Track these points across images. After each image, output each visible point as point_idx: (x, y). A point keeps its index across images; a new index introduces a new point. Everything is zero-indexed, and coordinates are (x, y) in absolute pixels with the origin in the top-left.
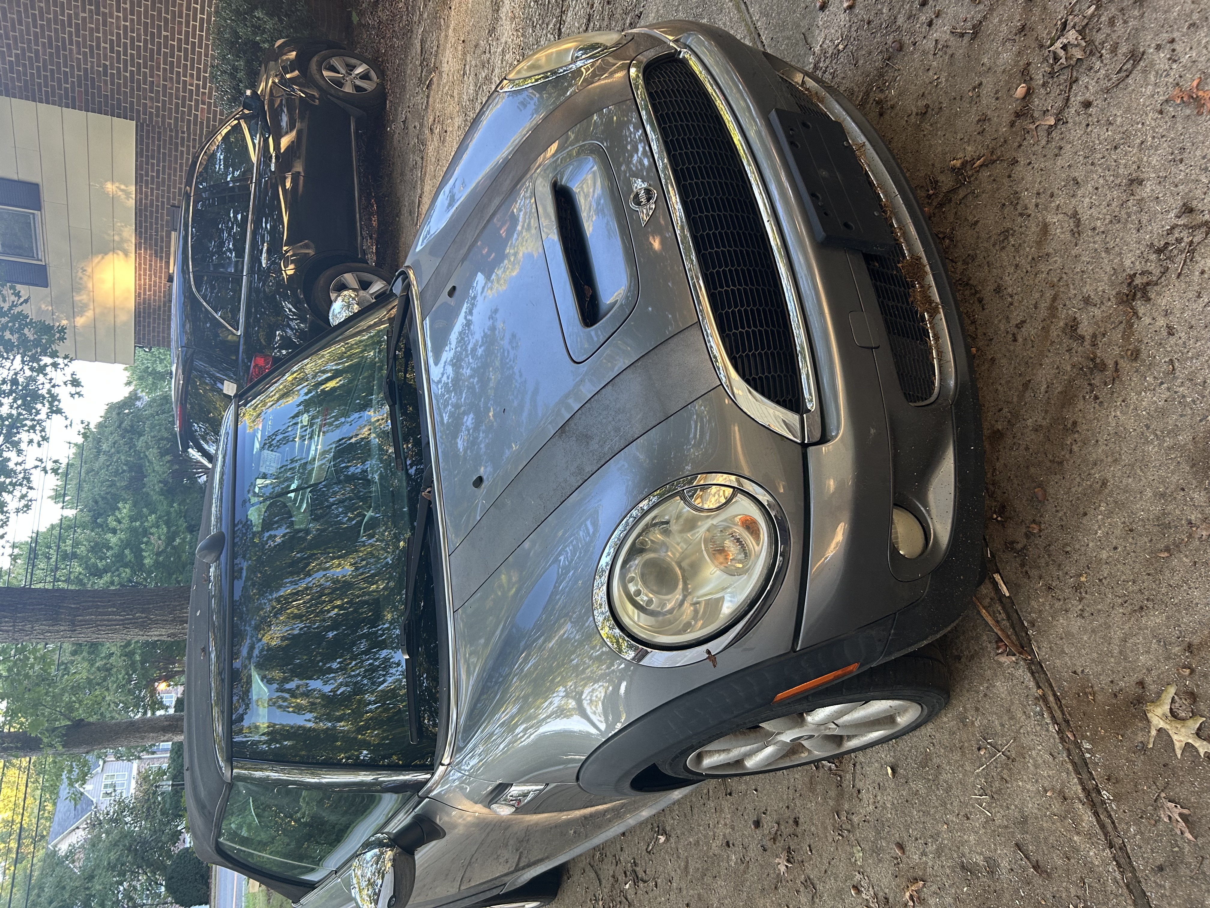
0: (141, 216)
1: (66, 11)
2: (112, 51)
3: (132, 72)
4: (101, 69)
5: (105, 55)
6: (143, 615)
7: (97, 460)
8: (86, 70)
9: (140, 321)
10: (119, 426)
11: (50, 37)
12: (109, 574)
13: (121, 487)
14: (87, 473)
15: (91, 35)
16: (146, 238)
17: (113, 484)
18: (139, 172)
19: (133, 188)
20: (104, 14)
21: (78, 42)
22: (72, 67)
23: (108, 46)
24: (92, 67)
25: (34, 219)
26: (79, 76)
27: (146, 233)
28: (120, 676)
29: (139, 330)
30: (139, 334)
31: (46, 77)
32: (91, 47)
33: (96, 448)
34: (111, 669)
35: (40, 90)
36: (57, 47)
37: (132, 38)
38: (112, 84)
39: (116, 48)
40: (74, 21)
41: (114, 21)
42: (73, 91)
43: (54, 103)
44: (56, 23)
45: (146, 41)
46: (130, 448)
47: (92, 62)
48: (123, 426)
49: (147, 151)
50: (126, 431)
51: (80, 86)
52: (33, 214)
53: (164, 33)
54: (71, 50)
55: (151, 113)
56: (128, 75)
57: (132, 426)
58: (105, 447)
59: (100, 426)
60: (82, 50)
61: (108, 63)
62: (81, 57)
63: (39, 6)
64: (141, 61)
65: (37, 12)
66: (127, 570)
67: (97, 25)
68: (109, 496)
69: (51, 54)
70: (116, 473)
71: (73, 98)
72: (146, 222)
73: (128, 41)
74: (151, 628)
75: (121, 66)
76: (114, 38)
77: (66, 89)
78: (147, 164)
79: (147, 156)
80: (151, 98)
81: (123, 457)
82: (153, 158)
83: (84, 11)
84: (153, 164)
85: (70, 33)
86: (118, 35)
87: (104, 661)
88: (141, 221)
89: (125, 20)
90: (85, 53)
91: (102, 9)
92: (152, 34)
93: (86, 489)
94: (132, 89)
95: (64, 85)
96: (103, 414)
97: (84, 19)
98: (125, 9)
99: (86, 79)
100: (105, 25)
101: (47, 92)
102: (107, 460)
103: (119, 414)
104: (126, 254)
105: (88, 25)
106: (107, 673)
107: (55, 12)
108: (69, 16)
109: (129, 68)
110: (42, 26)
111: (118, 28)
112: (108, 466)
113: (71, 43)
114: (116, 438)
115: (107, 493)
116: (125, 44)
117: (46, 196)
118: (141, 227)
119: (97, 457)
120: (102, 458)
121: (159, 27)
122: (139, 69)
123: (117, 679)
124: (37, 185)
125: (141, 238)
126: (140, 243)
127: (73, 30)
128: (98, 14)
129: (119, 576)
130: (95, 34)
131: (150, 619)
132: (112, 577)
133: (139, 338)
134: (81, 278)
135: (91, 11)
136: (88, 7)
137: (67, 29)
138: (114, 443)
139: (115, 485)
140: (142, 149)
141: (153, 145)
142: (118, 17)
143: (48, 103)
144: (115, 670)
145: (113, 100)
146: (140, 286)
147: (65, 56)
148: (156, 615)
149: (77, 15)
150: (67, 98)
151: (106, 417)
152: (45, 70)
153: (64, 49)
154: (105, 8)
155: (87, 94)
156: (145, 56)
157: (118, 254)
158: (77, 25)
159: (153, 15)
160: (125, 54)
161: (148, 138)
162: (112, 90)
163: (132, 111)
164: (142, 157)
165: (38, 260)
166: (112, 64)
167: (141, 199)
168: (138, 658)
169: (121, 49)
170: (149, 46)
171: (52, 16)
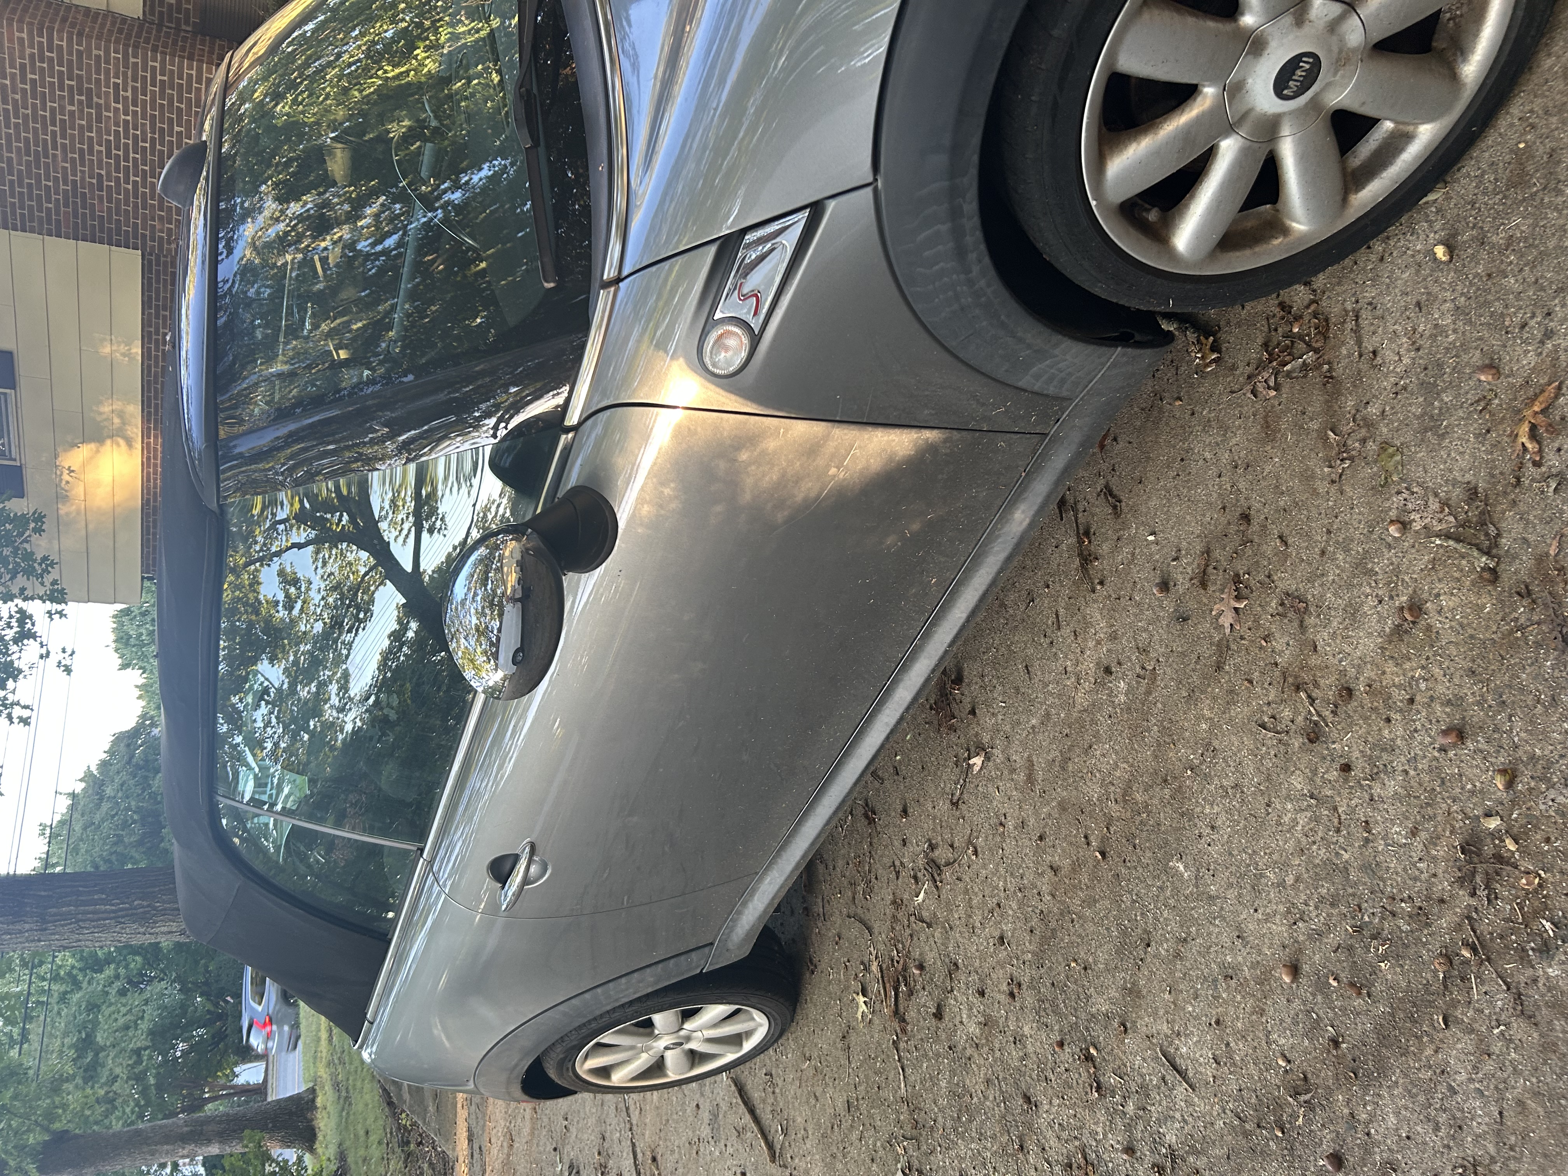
0: (149, 391)
1: (49, 104)
2: (109, 156)
3: (135, 183)
4: (94, 181)
5: (100, 161)
6: (145, 903)
7: (98, 809)
8: (74, 182)
9: (148, 540)
10: (129, 762)
11: (27, 140)
12: (112, 966)
13: (131, 843)
14: (85, 829)
15: (81, 134)
16: (156, 421)
17: (119, 840)
18: (146, 329)
19: (137, 350)
20: (99, 106)
21: (64, 146)
22: (56, 179)
23: (103, 149)
24: (83, 179)
25: (6, 401)
26: (66, 192)
27: (156, 414)
28: (128, 1110)
29: (148, 552)
30: (148, 559)
31: (21, 194)
32: (81, 151)
33: (98, 794)
34: (114, 1100)
35: (14, 213)
36: (37, 152)
37: (135, 137)
38: (110, 201)
39: (114, 152)
40: (58, 117)
41: (111, 115)
42: (57, 213)
43: (32, 231)
44: (35, 121)
45: (153, 140)
46: (144, 790)
47: (83, 172)
48: (134, 760)
49: (157, 300)
50: (138, 767)
51: (66, 205)
52: (5, 394)
53: (176, 129)
54: (54, 156)
55: (161, 238)
56: (130, 187)
57: (146, 761)
58: (109, 791)
59: (104, 764)
60: (70, 155)
61: (103, 173)
62: (68, 165)
63: (13, 99)
64: (147, 168)
65: (10, 107)
66: (137, 958)
67: (89, 121)
68: (114, 858)
69: (28, 164)
70: (125, 825)
71: (58, 222)
72: (156, 398)
73: (130, 142)
74: (155, 922)
75: (121, 175)
76: (112, 138)
77: (48, 210)
78: (157, 317)
79: (157, 306)
80: (161, 218)
81: (133, 803)
82: (165, 309)
83: (72, 103)
84: (165, 317)
85: (54, 133)
86: (117, 133)
87: (106, 1088)
88: (149, 398)
89: (126, 113)
90: (73, 160)
91: (95, 99)
92: (162, 130)
93: (83, 851)
94: (136, 205)
95: (45, 205)
96: (107, 748)
97: (72, 113)
98: (126, 98)
99: (75, 196)
100: (99, 120)
101: (22, 215)
102: (112, 809)
103: (128, 745)
104: (129, 443)
105: (77, 121)
106: (109, 1106)
107: (34, 106)
108: (53, 110)
109: (132, 178)
110: (17, 125)
111: (117, 124)
112: (113, 816)
113: (55, 148)
114: (124, 778)
115: (111, 854)
116: (126, 145)
117: (23, 368)
118: (149, 406)
119: (98, 806)
120: (105, 806)
121: (171, 120)
122: (144, 178)
123: (124, 1112)
124: (10, 354)
125: (149, 421)
126: (149, 428)
127: (57, 129)
128: (90, 106)
129: (126, 967)
130: (87, 134)
131: (155, 908)
132: (116, 969)
133: (148, 565)
134: (68, 482)
135: (80, 102)
136: (76, 97)
137: (50, 128)
138: (122, 785)
139: (122, 841)
140: (150, 297)
141: (165, 291)
142: (117, 110)
143: (24, 230)
144: (120, 1100)
145: (110, 223)
146: (148, 489)
147: (47, 165)
148: (164, 902)
149: (62, 108)
150: (49, 222)
151: (111, 752)
152: (21, 185)
153: (46, 156)
154: (99, 97)
155: (76, 216)
156: (152, 161)
157: (118, 445)
158: (63, 121)
159: (162, 105)
160: (126, 159)
161: (158, 282)
162: (110, 208)
163: (135, 237)
164: (150, 308)
165: (11, 459)
166: (108, 174)
167: (149, 366)
168: (152, 1081)
169: (121, 153)
170: (158, 147)
171: (29, 112)
